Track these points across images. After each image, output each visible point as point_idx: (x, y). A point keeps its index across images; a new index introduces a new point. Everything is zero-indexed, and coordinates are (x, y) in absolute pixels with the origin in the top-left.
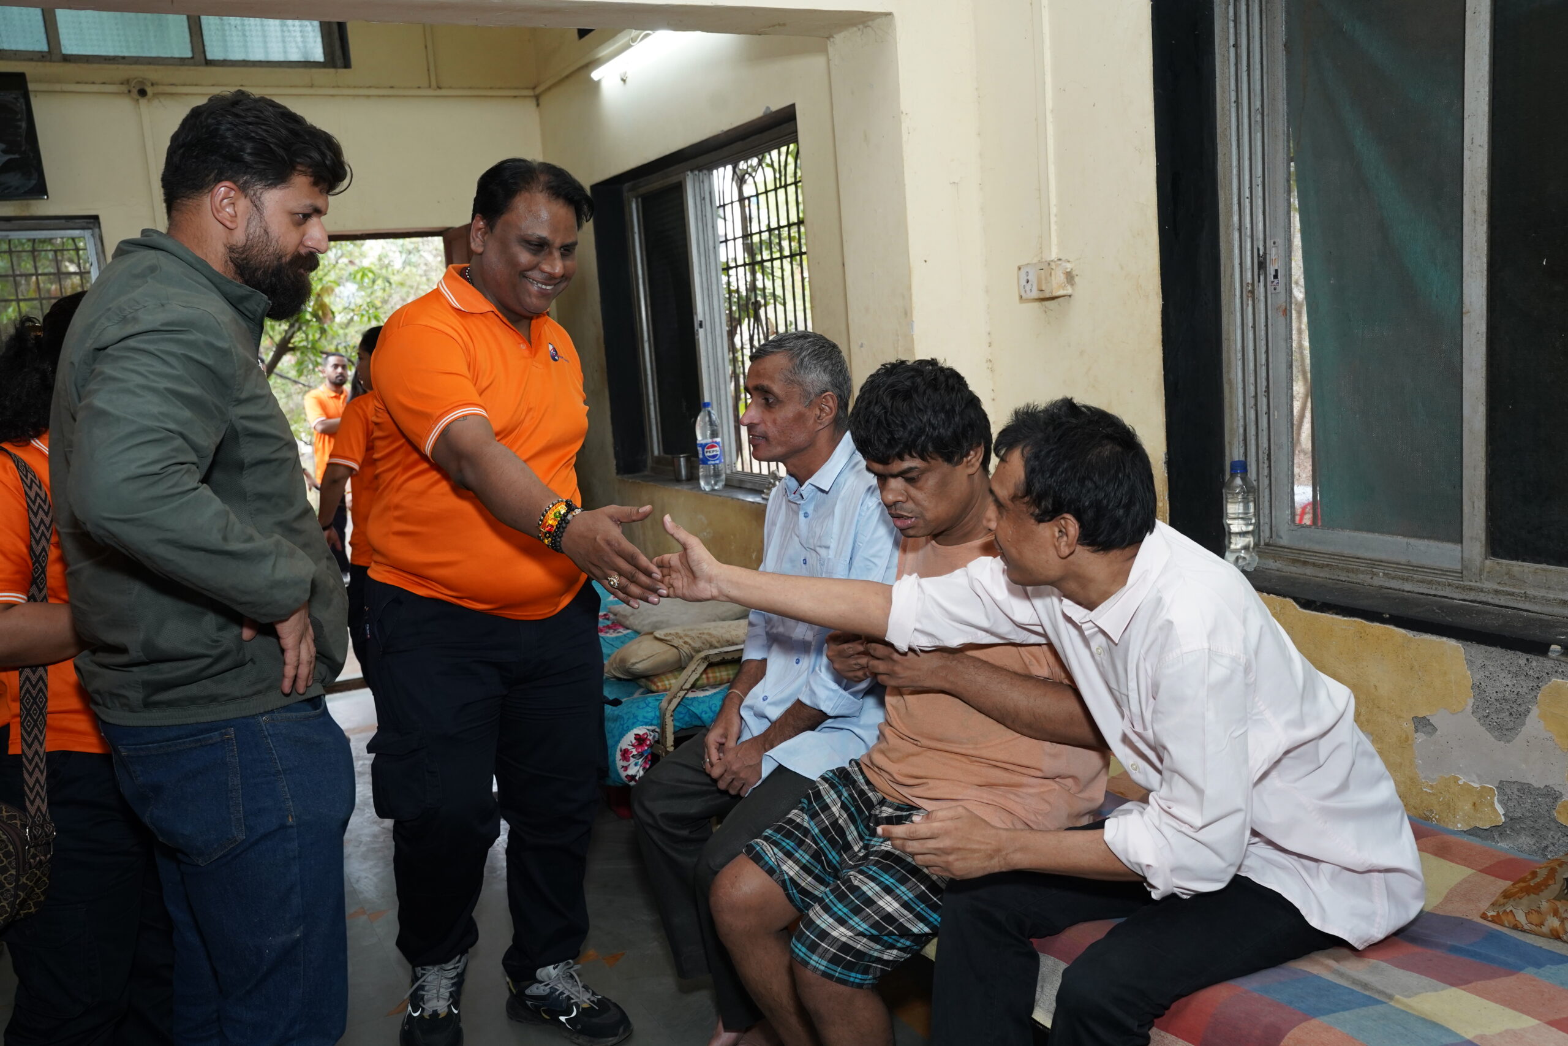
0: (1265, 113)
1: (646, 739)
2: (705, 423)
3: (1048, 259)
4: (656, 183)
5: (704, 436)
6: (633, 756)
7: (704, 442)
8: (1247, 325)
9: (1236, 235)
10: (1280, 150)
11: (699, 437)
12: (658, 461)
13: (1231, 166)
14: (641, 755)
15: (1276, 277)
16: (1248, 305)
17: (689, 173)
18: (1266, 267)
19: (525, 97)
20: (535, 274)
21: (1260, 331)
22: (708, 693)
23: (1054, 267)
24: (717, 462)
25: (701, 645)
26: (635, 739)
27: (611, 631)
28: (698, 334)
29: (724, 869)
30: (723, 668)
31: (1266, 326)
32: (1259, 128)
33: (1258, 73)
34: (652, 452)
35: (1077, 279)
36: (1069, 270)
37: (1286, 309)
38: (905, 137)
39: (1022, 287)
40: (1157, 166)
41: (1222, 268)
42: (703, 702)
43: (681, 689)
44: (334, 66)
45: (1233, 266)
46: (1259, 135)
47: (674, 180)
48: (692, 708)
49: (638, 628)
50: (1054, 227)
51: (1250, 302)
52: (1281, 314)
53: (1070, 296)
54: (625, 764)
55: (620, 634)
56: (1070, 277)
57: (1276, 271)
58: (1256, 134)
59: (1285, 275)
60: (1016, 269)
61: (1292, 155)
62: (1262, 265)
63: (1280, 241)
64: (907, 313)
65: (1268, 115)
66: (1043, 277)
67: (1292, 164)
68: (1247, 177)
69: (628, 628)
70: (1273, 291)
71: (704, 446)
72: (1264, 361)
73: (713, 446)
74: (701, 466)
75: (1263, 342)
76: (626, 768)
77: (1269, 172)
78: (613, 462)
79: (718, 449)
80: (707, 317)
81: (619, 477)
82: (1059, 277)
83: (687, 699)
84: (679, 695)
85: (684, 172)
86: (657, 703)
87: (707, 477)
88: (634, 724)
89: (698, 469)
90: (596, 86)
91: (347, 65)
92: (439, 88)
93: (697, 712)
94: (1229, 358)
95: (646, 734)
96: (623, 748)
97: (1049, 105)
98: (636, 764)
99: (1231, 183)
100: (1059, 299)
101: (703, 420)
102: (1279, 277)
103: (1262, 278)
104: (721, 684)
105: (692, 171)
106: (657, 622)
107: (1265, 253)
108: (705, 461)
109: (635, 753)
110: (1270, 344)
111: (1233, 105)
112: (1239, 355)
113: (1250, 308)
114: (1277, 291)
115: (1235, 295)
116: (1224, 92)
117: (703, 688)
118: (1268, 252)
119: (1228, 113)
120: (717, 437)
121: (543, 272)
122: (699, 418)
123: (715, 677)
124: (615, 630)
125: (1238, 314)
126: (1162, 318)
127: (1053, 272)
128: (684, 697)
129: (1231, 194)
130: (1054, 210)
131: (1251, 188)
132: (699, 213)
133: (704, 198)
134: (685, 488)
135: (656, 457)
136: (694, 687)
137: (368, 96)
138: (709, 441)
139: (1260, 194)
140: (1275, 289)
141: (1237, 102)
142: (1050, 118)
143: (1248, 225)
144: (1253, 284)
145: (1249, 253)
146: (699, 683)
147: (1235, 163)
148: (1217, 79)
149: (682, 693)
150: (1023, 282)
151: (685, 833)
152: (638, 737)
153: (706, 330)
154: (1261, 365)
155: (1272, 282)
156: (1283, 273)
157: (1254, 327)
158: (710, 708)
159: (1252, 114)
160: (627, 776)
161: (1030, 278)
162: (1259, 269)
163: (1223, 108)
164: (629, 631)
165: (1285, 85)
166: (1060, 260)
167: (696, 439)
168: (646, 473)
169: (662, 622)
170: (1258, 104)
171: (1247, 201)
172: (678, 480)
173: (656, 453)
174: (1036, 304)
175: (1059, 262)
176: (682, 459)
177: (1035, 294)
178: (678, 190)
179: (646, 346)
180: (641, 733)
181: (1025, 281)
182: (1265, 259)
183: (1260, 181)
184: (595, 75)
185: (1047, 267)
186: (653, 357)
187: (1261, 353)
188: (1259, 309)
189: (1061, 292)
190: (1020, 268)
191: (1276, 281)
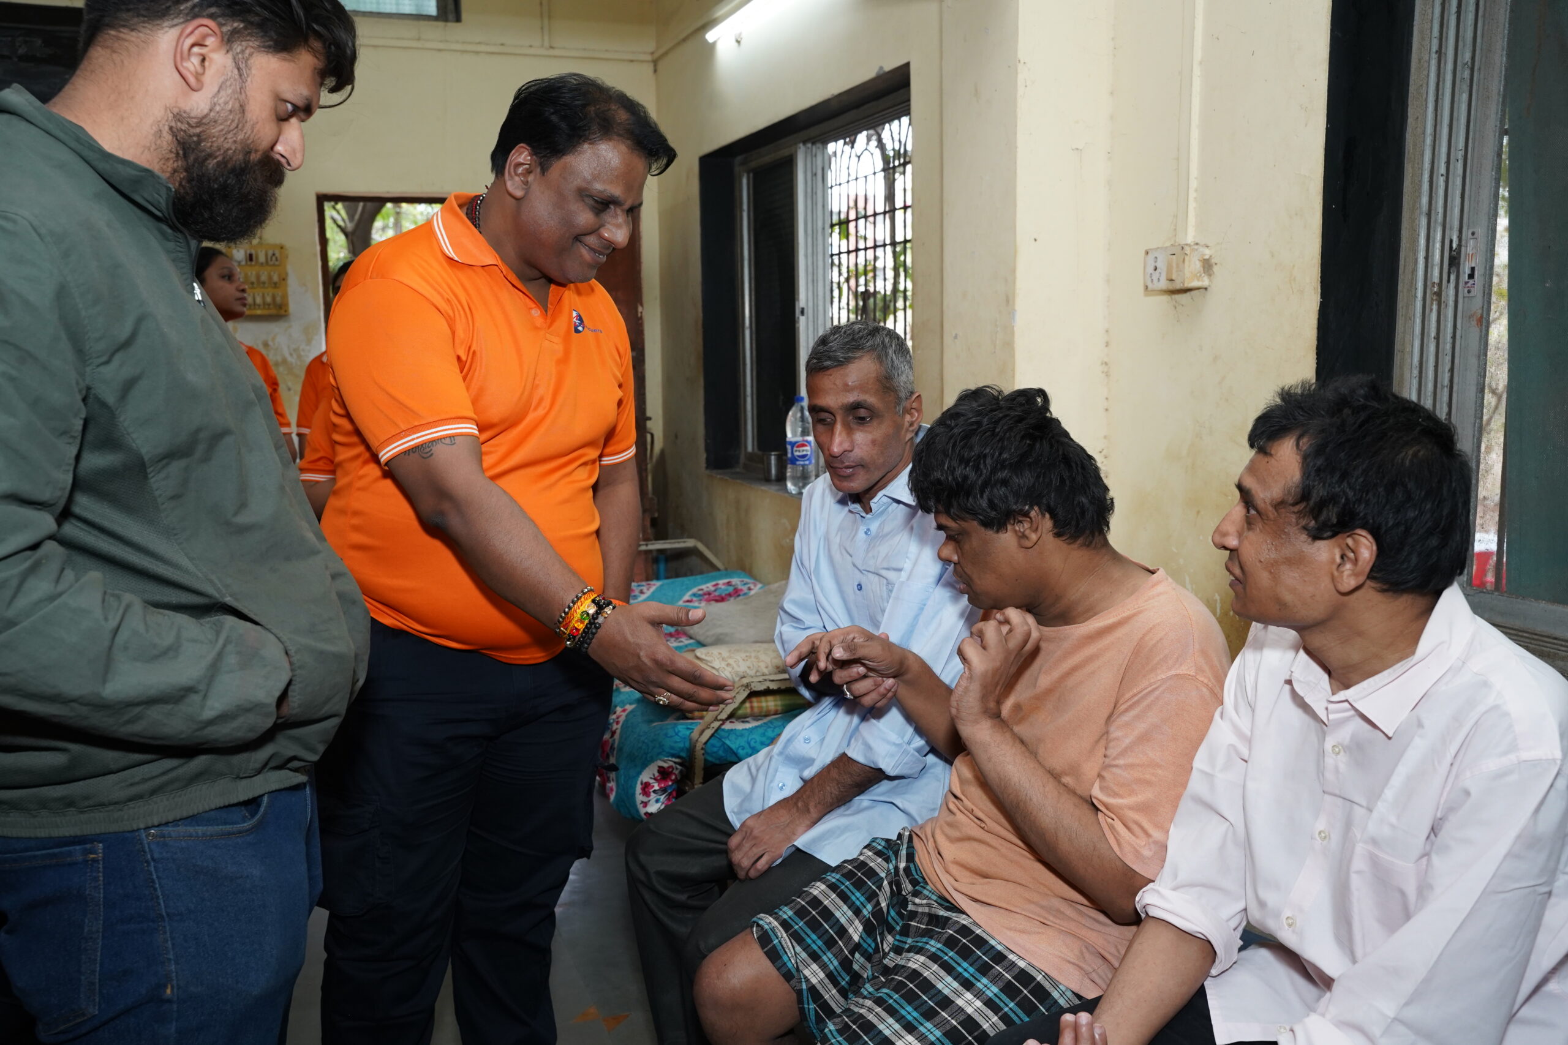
0: (1476, 68)
1: (672, 772)
2: (796, 419)
3: (1183, 242)
4: (767, 156)
5: (794, 434)
6: (655, 792)
7: (794, 440)
8: (1429, 335)
9: (1424, 221)
10: (1491, 114)
11: (789, 434)
12: (751, 457)
13: (1424, 133)
14: (663, 790)
15: (1471, 276)
16: (1431, 310)
17: (801, 145)
18: (1459, 264)
19: (642, 61)
20: (591, 240)
21: (1445, 343)
22: (748, 726)
23: (1188, 252)
24: (807, 462)
25: (747, 669)
26: (659, 771)
27: (673, 639)
28: (798, 322)
29: (715, 953)
30: (770, 698)
31: (1454, 337)
32: (1466, 88)
33: (1471, 17)
34: (746, 447)
35: (1215, 269)
36: (1207, 257)
37: (1482, 317)
38: (1021, 90)
39: (1148, 276)
40: (1327, 129)
41: (1402, 262)
42: (742, 735)
43: (716, 719)
44: (446, 20)
45: (1416, 260)
46: (1465, 96)
47: (785, 152)
48: (727, 742)
49: (701, 639)
50: (1192, 205)
51: (1435, 307)
52: (1474, 323)
53: (1206, 289)
54: (645, 799)
55: (681, 644)
56: (1207, 266)
57: (1473, 269)
58: (1461, 94)
59: (1484, 275)
60: (1143, 252)
61: (1506, 127)
62: (1454, 261)
63: (1481, 231)
64: (1009, 301)
65: (1480, 69)
66: (1174, 265)
67: (1505, 140)
68: (1444, 149)
69: (691, 638)
70: (1466, 294)
71: (793, 444)
72: (1446, 382)
73: (804, 445)
74: (789, 466)
75: (1448, 358)
76: (645, 804)
77: (1474, 143)
78: (703, 456)
79: (808, 448)
80: (810, 304)
81: (708, 472)
82: (1193, 265)
83: (723, 730)
84: (712, 725)
85: (796, 144)
86: (688, 732)
87: (795, 479)
88: (659, 754)
89: (786, 468)
90: (712, 47)
91: (458, 19)
92: (552, 47)
93: (733, 747)
94: (1402, 375)
95: (671, 767)
96: (644, 781)
97: (1198, 54)
98: (657, 801)
99: (1422, 155)
100: (1193, 293)
101: (794, 415)
102: (1476, 276)
103: (1453, 277)
104: (766, 716)
105: (805, 142)
106: (721, 634)
107: (1460, 246)
108: (794, 461)
109: (656, 787)
110: (1457, 361)
111: (1434, 56)
112: (1416, 372)
113: (1434, 316)
114: (1472, 294)
115: (1416, 297)
116: (1423, 39)
117: (743, 718)
118: (1463, 243)
119: (1426, 65)
120: (808, 435)
121: (601, 237)
122: (790, 413)
123: (761, 708)
124: (677, 639)
125: (1418, 321)
126: (1319, 320)
127: (1187, 258)
128: (719, 728)
129: (1421, 169)
130: (1194, 184)
131: (1448, 163)
132: (809, 190)
133: (816, 174)
134: (772, 489)
135: (751, 454)
136: (732, 716)
137: (477, 53)
138: (799, 439)
139: (1460, 171)
140: (1469, 292)
141: (1439, 52)
142: (1197, 71)
143: (1440, 210)
144: (1440, 284)
145: (1438, 245)
146: (740, 712)
147: (1429, 130)
148: (1415, 23)
149: (716, 724)
150: (1150, 269)
151: (682, 897)
152: (661, 770)
153: (807, 318)
154: (1443, 387)
155: (1466, 283)
156: (1482, 271)
157: (1437, 338)
158: (749, 743)
159: (1459, 68)
160: (646, 814)
161: (1159, 265)
162: (1450, 265)
163: (1420, 60)
164: (692, 641)
165: (1506, 32)
166: (1197, 244)
167: (785, 435)
168: (738, 470)
169: (726, 635)
170: (1468, 56)
171: (1442, 180)
172: (767, 480)
173: (750, 449)
174: (1165, 298)
175: (1196, 247)
176: (773, 458)
177: (1163, 284)
178: (789, 163)
179: (747, 333)
180: (665, 765)
181: (1152, 268)
182: (1459, 253)
183: (1460, 155)
184: (710, 36)
185: (1180, 252)
186: (754, 346)
187: (1443, 372)
188: (1446, 317)
189: (1195, 284)
190: (1147, 253)
191: (1471, 282)
